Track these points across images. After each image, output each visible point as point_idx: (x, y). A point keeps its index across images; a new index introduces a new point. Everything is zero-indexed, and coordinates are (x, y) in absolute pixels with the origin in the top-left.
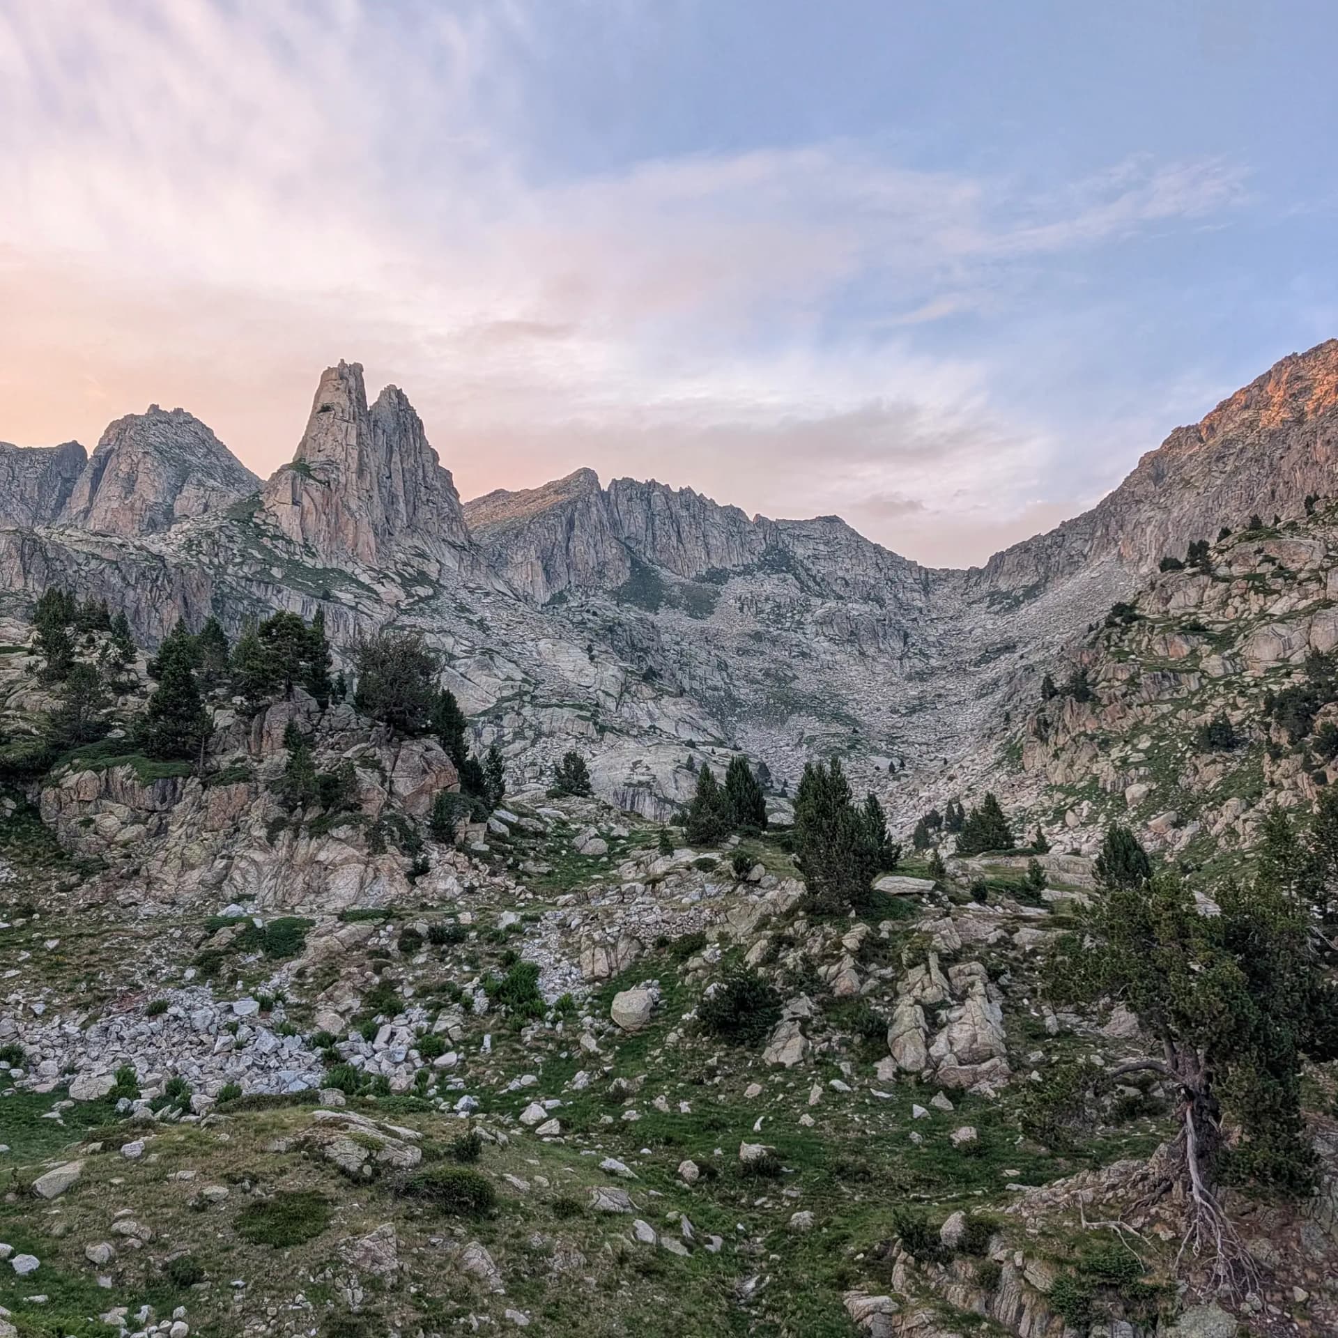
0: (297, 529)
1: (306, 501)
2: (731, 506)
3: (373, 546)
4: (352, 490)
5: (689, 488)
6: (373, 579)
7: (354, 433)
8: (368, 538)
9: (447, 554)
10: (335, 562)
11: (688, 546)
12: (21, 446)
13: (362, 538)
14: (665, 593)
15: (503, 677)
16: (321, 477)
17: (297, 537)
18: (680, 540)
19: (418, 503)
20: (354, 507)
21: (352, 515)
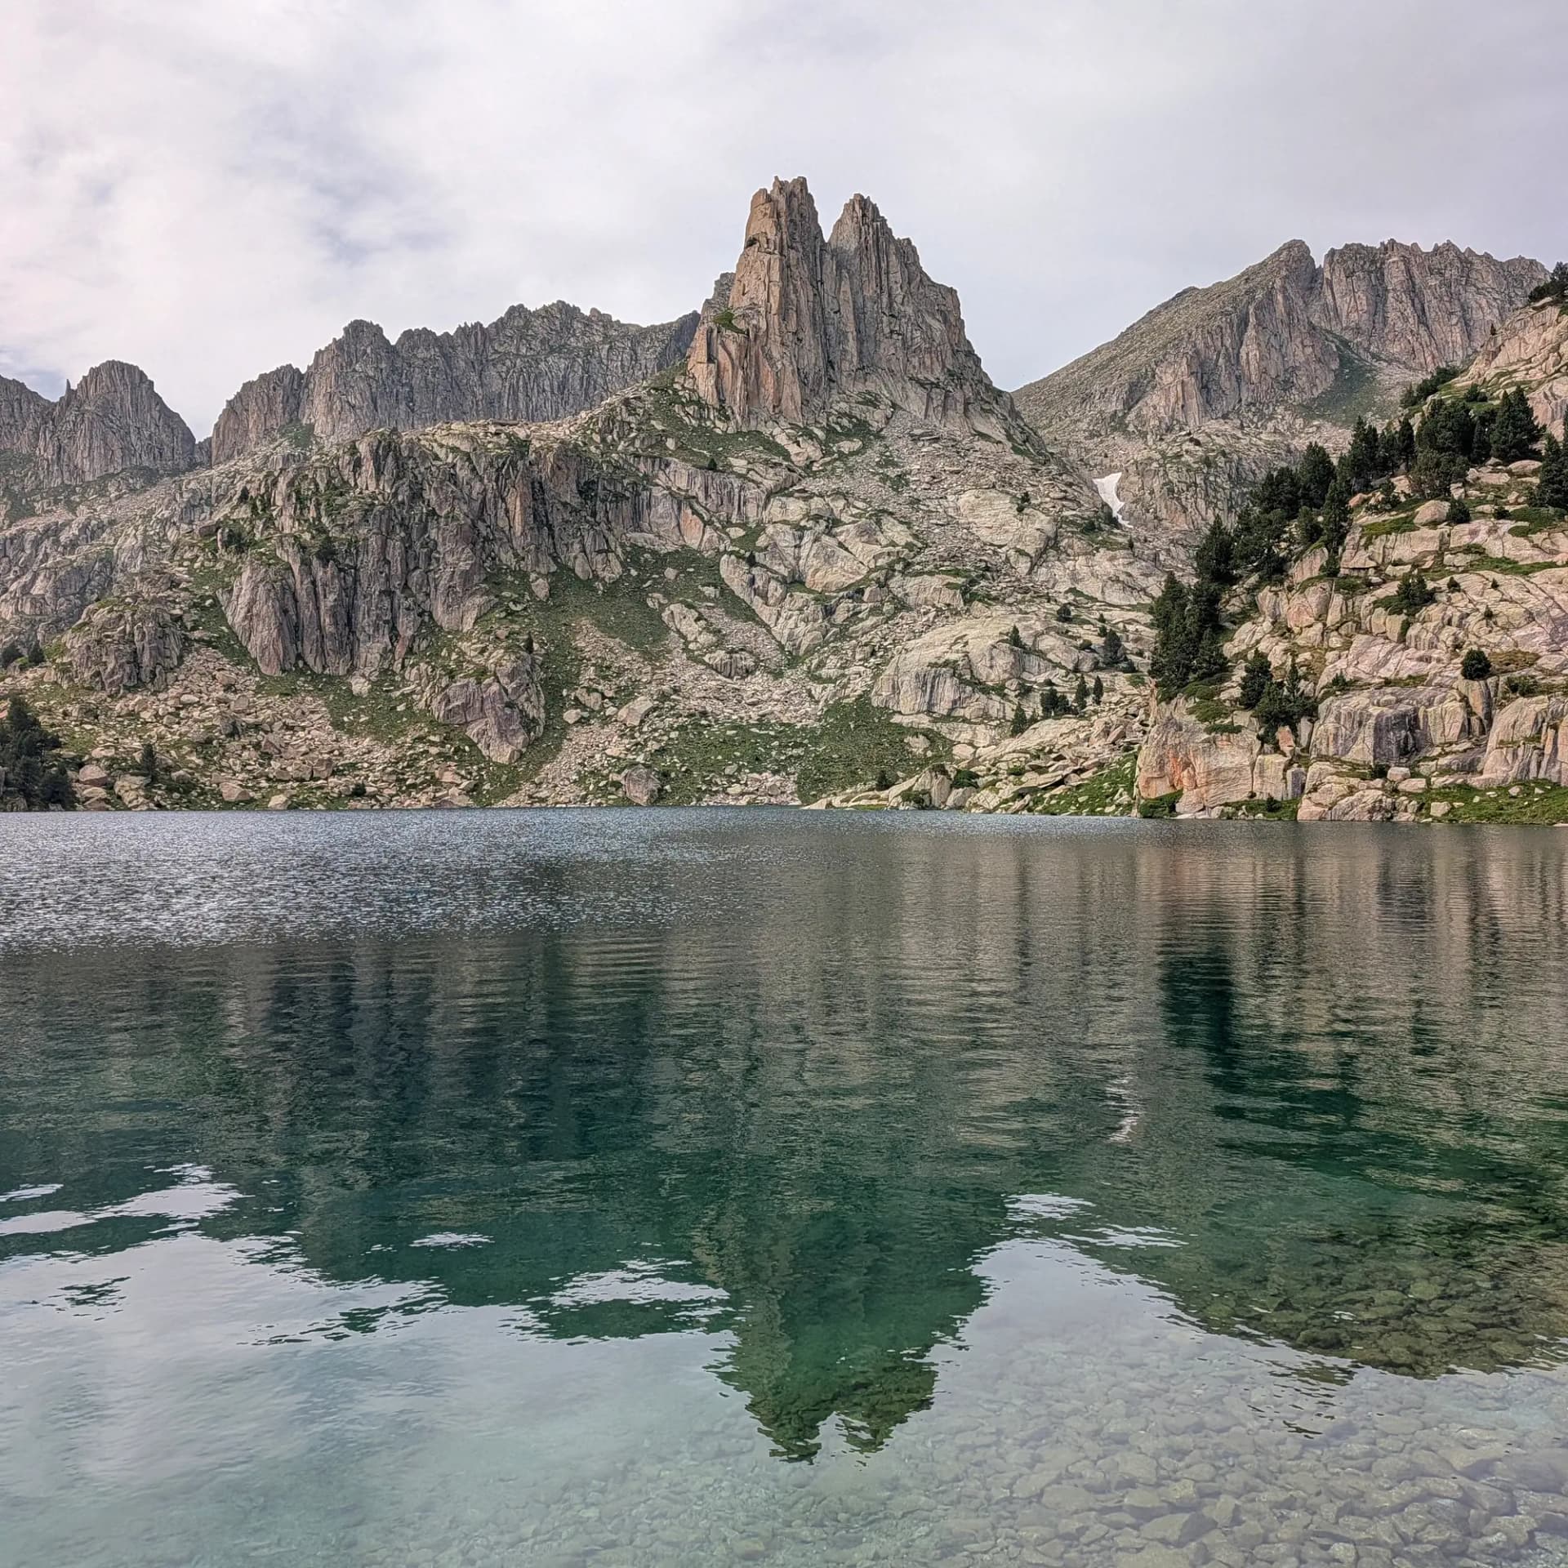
0: (711, 389)
1: (722, 356)
2: (1521, 259)
3: (798, 398)
4: (775, 337)
5: (1449, 243)
6: (789, 437)
7: (776, 266)
8: (792, 391)
9: (912, 395)
10: (753, 423)
11: (1436, 327)
12: (644, 326)
13: (787, 392)
14: (1377, 399)
15: (884, 543)
16: (742, 325)
17: (711, 399)
18: (1422, 320)
19: (880, 337)
20: (776, 354)
21: (773, 366)
